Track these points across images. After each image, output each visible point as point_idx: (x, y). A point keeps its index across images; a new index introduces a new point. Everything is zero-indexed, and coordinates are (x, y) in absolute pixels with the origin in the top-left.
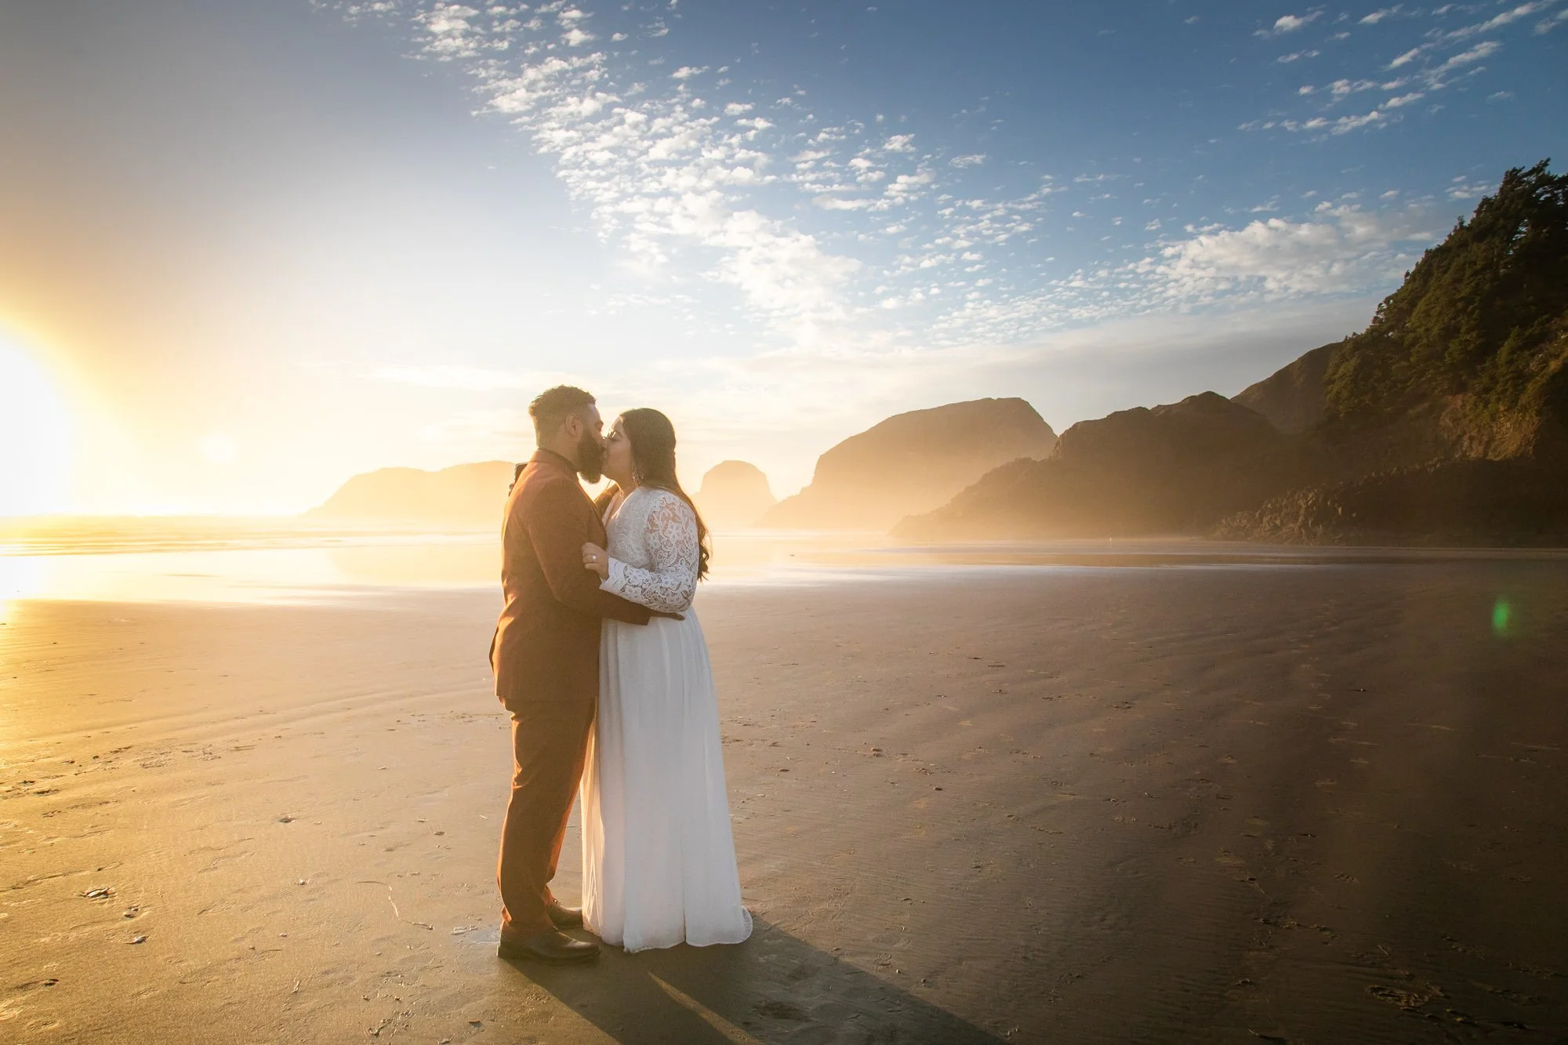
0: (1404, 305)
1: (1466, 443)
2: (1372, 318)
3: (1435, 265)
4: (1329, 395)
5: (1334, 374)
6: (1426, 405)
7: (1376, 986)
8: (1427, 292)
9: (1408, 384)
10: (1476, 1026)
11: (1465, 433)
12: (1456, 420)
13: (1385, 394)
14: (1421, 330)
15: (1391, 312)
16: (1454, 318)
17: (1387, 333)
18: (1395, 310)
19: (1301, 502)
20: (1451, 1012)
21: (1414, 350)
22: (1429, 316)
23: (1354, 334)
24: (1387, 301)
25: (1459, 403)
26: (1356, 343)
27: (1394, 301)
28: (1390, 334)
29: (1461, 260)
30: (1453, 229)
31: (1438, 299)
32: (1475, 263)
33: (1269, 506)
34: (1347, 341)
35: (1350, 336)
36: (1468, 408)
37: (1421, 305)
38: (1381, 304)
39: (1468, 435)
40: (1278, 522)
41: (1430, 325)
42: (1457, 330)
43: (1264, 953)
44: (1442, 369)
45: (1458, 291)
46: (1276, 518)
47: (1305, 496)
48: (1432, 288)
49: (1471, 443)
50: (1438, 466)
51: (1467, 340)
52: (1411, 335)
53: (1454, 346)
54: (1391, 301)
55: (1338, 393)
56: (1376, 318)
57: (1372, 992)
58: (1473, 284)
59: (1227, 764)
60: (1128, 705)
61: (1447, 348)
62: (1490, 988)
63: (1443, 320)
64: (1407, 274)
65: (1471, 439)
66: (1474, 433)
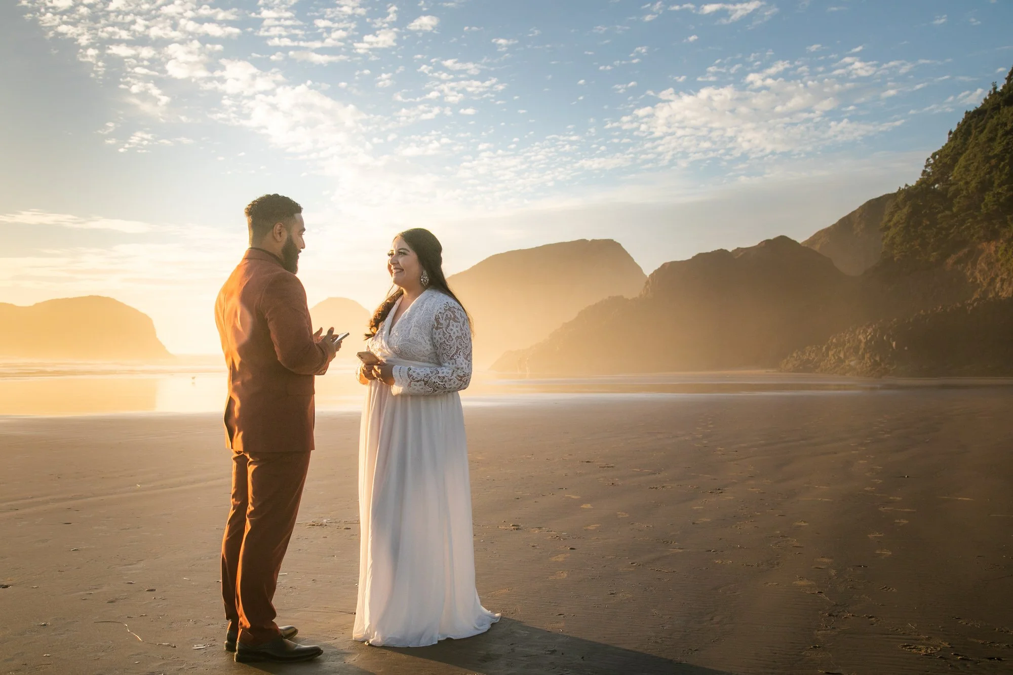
0: (947, 160)
1: (998, 285)
2: (921, 172)
3: (973, 125)
4: (885, 241)
5: (890, 221)
6: (966, 250)
8: (967, 149)
9: (952, 231)
11: (997, 275)
12: (990, 264)
13: (932, 240)
14: (961, 183)
15: (937, 166)
16: (989, 173)
17: (934, 184)
18: (940, 164)
19: (862, 337)
21: (955, 201)
22: (969, 171)
23: (906, 185)
24: (933, 156)
25: (993, 248)
26: (908, 195)
27: (940, 157)
28: (936, 186)
29: (994, 121)
30: (987, 93)
31: (975, 156)
32: (1006, 125)
33: (834, 341)
34: (900, 191)
35: (903, 187)
36: (1000, 253)
37: (962, 160)
38: (928, 159)
39: (1000, 277)
40: (841, 356)
41: (969, 179)
42: (991, 183)
44: (979, 218)
45: (993, 149)
46: (840, 352)
47: (865, 331)
48: (971, 146)
49: (1002, 284)
50: (975, 304)
51: (998, 193)
52: (953, 188)
53: (988, 197)
54: (937, 157)
55: (893, 238)
56: (924, 171)
58: (1004, 143)
61: (984, 199)
63: (980, 174)
64: (950, 133)
65: (1003, 280)
66: (1005, 276)
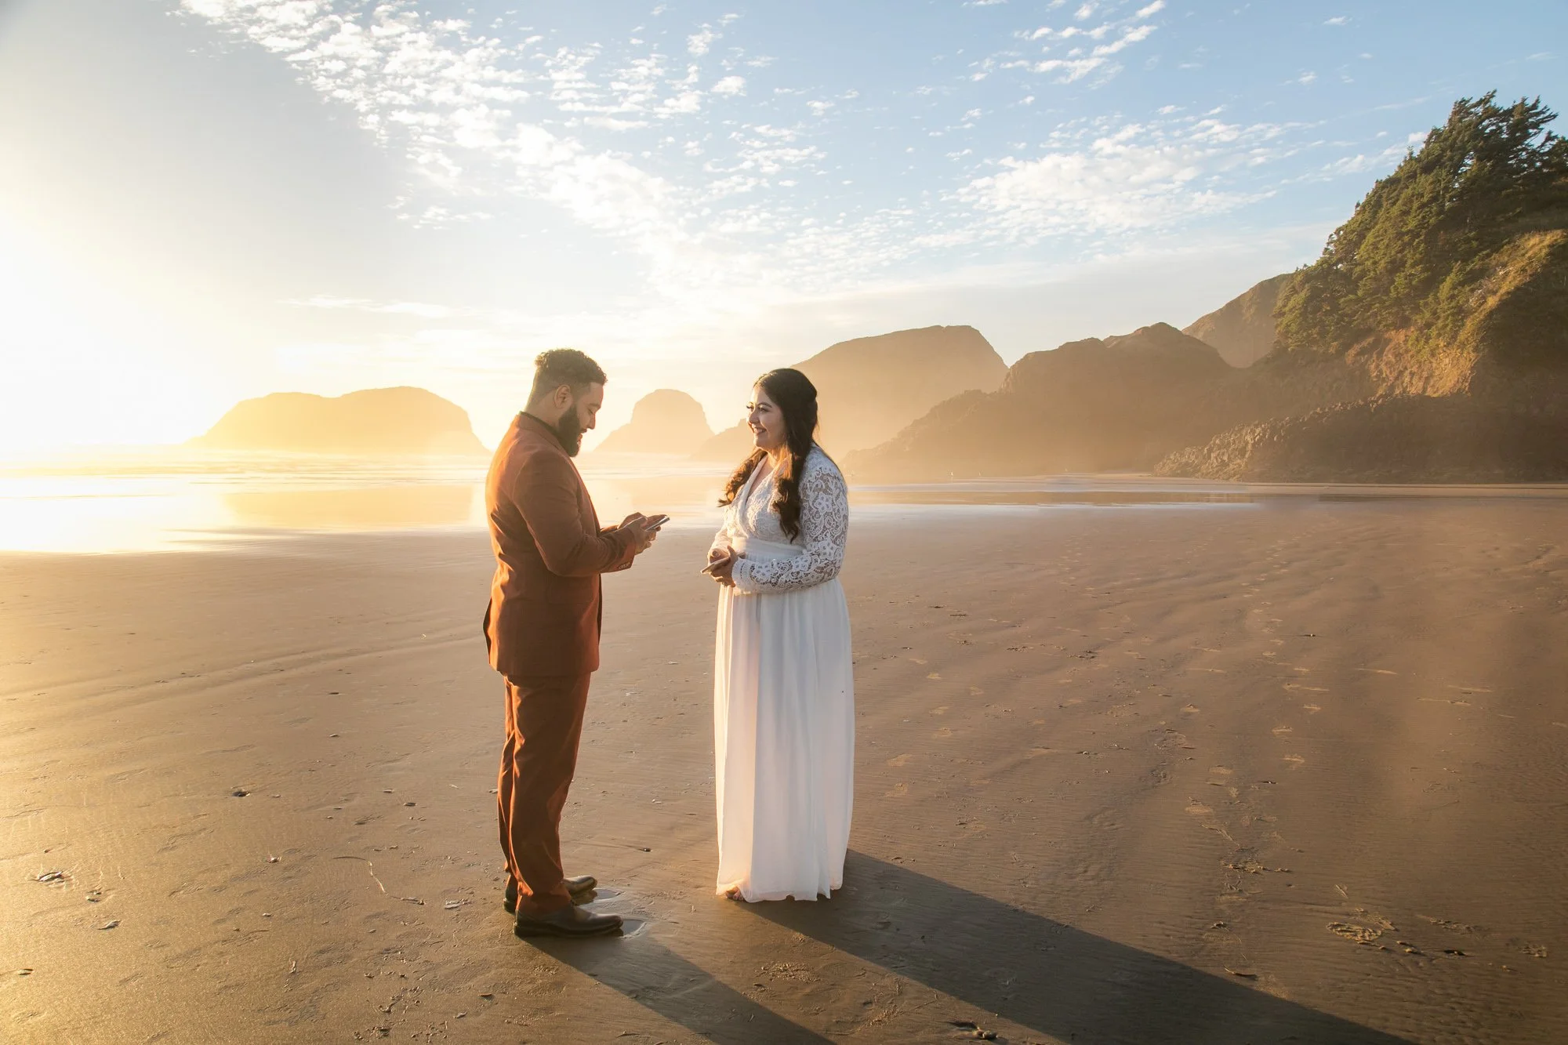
0: (1353, 236)
1: (1407, 380)
2: (1323, 250)
3: (1385, 195)
4: (1279, 329)
5: (1285, 306)
6: (1371, 340)
7: (1335, 923)
8: (1376, 224)
9: (1355, 318)
10: (1424, 955)
11: (1406, 368)
12: (1398, 356)
13: (1333, 328)
14: (1369, 263)
15: (1341, 243)
16: (1400, 252)
17: (1336, 264)
18: (1345, 241)
19: (1249, 438)
20: (1401, 943)
21: (1361, 283)
22: (1377, 248)
23: (1305, 266)
24: (1337, 232)
25: (1402, 337)
26: (1308, 276)
27: (1345, 233)
28: (1340, 266)
29: (1409, 191)
30: (1403, 159)
31: (1386, 231)
32: (1422, 196)
33: (1217, 441)
34: (1297, 273)
35: (1301, 267)
36: (1410, 343)
37: (1370, 237)
38: (1331, 235)
39: (1409, 370)
40: (1225, 458)
41: (1377, 258)
42: (1403, 264)
43: (1235, 897)
44: (1387, 303)
45: (1406, 224)
46: (1223, 454)
47: (1253, 432)
48: (1381, 220)
49: (1411, 379)
50: (1380, 401)
51: (1411, 275)
52: (1358, 269)
53: (1400, 279)
54: (1342, 232)
55: (1288, 326)
56: (1326, 249)
57: (1331, 929)
58: (1420, 217)
59: (1189, 714)
60: (1092, 655)
61: (1394, 281)
62: (1433, 920)
63: (1390, 253)
64: (1358, 205)
65: (1412, 374)
66: (1414, 369)
